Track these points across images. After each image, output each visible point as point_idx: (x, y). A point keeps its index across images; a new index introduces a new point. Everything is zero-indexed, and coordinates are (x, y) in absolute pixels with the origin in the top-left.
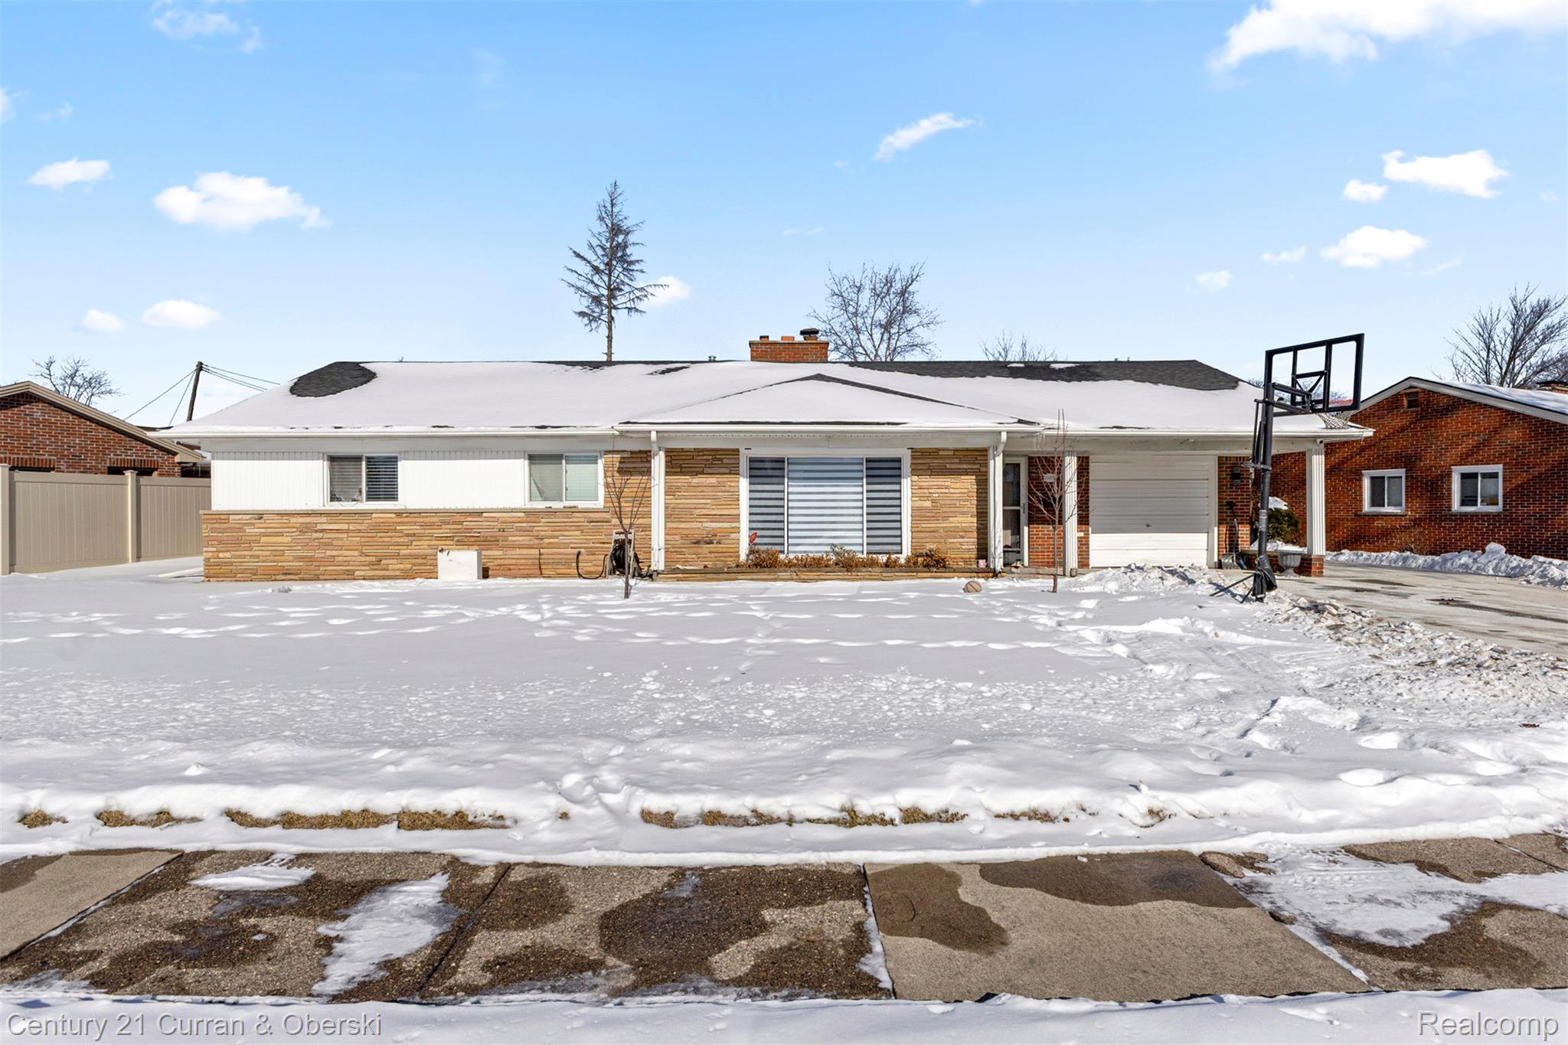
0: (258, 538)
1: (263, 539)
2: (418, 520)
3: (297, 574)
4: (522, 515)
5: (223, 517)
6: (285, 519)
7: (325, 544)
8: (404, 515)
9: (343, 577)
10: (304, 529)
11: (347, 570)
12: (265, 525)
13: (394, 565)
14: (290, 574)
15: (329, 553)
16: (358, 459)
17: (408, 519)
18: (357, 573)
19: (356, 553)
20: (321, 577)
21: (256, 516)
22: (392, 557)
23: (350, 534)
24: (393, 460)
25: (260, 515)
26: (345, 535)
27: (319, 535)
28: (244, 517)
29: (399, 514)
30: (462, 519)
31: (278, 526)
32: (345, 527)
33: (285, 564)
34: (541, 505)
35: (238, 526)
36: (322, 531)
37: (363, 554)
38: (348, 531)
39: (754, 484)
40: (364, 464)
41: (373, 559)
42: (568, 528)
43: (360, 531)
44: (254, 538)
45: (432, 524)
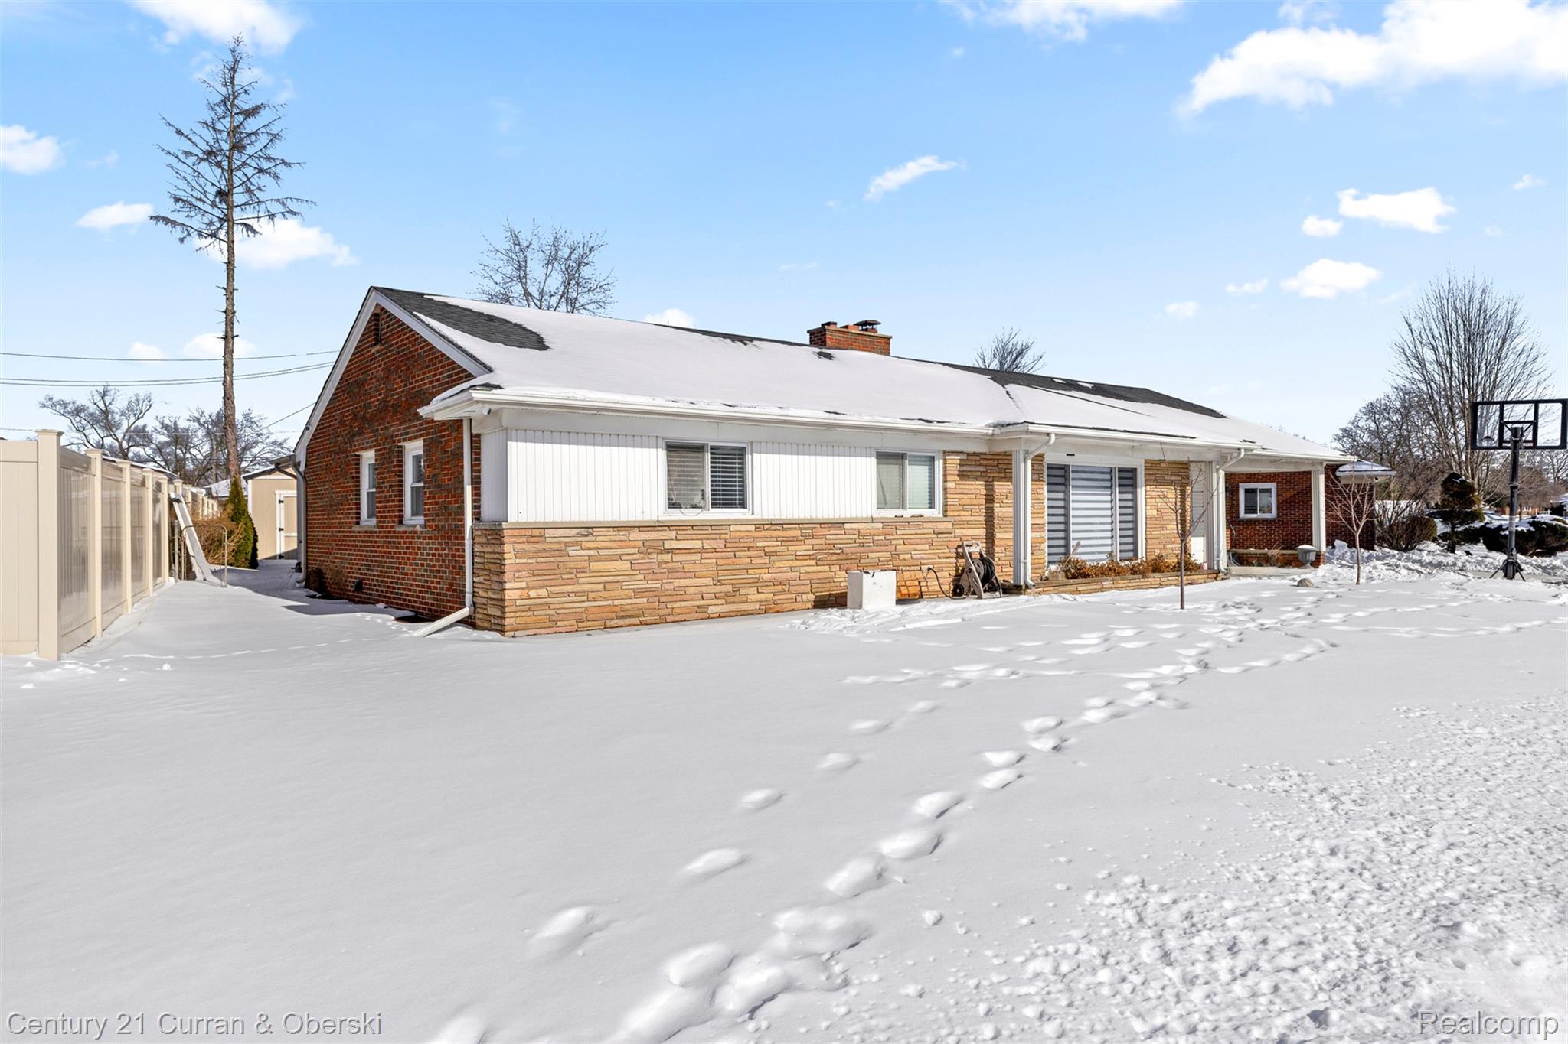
0: (586, 564)
1: (595, 566)
2: (781, 533)
3: (638, 616)
4: (880, 525)
5: (536, 532)
6: (623, 535)
7: (675, 570)
8: (766, 527)
9: (696, 616)
10: (647, 549)
11: (698, 607)
12: (595, 545)
13: (755, 597)
14: (629, 616)
15: (677, 583)
16: (699, 449)
17: (769, 533)
18: (711, 609)
19: (709, 581)
20: (669, 618)
21: (583, 531)
22: (751, 585)
23: (705, 555)
24: (741, 453)
25: (588, 529)
26: (697, 557)
27: (667, 557)
28: (567, 532)
29: (759, 525)
30: (823, 531)
31: (614, 545)
32: (697, 544)
33: (623, 602)
34: (890, 514)
35: (557, 546)
36: (672, 551)
37: (717, 582)
38: (701, 551)
39: (1053, 492)
40: (708, 456)
41: (729, 588)
42: (918, 541)
43: (715, 550)
44: (580, 565)
45: (793, 539)
